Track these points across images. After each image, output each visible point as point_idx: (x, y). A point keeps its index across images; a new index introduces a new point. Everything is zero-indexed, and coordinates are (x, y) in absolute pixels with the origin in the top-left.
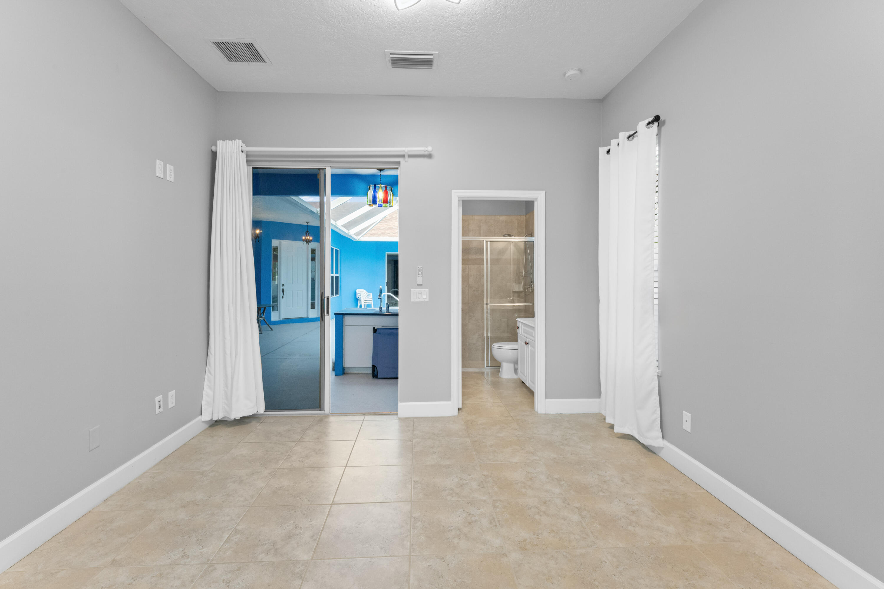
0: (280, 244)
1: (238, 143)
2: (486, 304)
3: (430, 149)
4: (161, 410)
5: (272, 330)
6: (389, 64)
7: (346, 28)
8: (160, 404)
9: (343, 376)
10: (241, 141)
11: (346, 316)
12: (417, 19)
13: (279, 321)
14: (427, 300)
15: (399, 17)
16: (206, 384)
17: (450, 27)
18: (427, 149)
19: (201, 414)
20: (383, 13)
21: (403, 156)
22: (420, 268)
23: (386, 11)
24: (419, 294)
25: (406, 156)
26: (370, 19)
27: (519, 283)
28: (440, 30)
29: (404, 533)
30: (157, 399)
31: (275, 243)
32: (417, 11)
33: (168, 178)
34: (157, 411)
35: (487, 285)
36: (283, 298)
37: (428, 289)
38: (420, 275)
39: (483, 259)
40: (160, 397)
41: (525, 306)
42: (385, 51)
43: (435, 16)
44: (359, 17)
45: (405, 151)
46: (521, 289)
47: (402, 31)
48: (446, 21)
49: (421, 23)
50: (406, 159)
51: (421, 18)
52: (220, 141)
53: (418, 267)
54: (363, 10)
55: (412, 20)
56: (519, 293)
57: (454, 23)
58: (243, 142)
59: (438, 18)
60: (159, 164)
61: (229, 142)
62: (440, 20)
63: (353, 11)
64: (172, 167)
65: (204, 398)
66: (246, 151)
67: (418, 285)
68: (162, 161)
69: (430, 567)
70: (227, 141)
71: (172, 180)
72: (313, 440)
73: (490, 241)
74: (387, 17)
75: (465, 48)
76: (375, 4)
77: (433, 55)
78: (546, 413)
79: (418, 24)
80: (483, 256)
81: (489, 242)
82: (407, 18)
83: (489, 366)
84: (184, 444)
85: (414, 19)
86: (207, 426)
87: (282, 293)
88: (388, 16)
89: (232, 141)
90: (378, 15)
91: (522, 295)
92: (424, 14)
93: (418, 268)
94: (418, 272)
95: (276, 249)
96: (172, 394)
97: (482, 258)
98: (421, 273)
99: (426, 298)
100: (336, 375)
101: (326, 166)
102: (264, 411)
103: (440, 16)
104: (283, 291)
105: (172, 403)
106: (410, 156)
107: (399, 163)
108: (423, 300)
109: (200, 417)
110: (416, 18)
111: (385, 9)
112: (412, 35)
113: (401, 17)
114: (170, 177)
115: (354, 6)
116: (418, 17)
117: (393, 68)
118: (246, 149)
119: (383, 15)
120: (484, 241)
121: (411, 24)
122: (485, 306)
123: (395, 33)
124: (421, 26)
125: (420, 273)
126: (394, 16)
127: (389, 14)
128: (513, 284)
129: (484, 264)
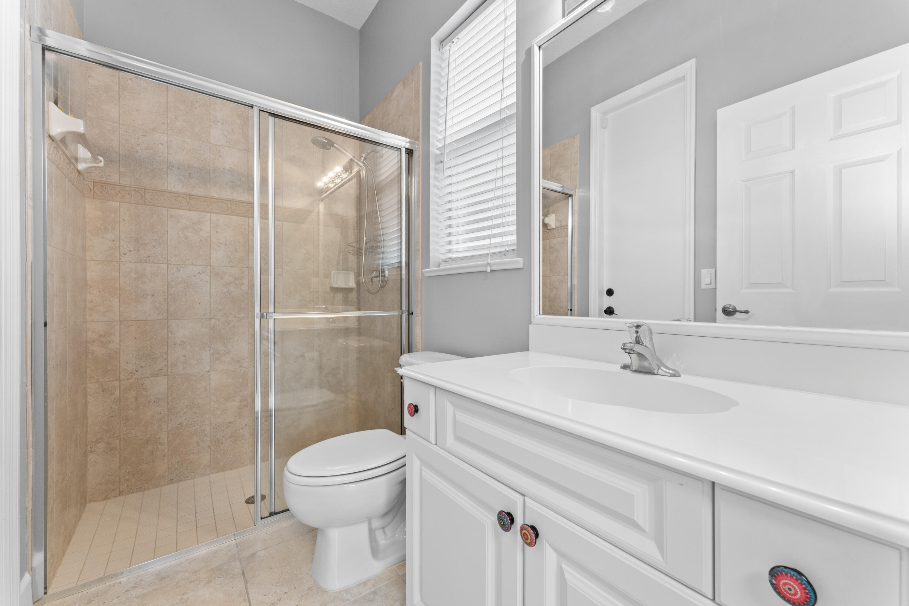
2: (262, 316)
27: (347, 269)
35: (264, 271)
41: (359, 318)
46: (352, 284)
56: (347, 291)
80: (253, 195)
91: (353, 296)
97: (250, 200)
122: (257, 322)
128: (333, 272)
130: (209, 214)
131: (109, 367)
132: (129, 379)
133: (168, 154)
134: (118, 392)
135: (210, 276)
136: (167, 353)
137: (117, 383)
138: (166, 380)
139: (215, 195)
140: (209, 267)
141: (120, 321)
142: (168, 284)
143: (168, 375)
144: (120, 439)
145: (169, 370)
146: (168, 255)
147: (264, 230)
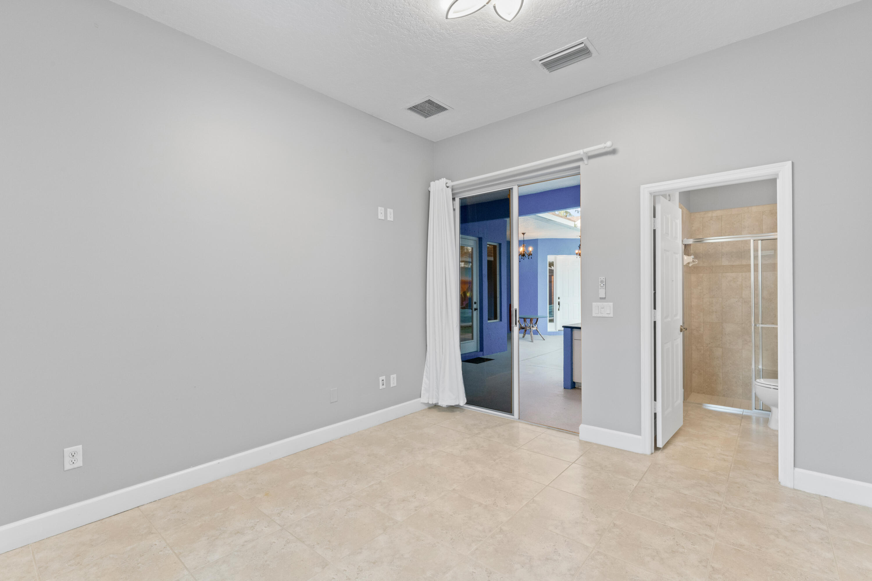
0: (556, 259)
1: (444, 180)
2: (754, 325)
3: (609, 144)
4: (384, 387)
5: (544, 340)
6: (545, 70)
7: (485, 57)
8: (383, 383)
9: (571, 390)
10: (445, 179)
11: (575, 329)
12: (540, 19)
13: (553, 332)
14: (611, 315)
15: (522, 26)
16: (425, 374)
17: (580, 8)
18: (605, 145)
19: (421, 397)
20: (505, 30)
21: (581, 160)
22: (602, 279)
23: (507, 26)
24: (602, 308)
25: (585, 159)
26: (499, 40)
28: (571, 16)
29: (480, 537)
30: (381, 378)
31: (550, 258)
32: (534, 11)
33: (389, 219)
34: (381, 387)
36: (559, 310)
37: (612, 303)
38: (602, 287)
39: (749, 265)
40: (384, 378)
42: (532, 60)
43: (555, 6)
44: (488, 43)
45: (580, 154)
47: (534, 36)
48: (571, 5)
49: (547, 20)
50: (585, 161)
51: (543, 15)
52: (432, 182)
53: (600, 278)
54: (487, 36)
55: (535, 22)
57: (581, 1)
58: (446, 179)
59: (560, 6)
60: (381, 210)
61: (437, 181)
62: (563, 7)
63: (480, 41)
64: (392, 211)
65: (423, 385)
66: (452, 186)
67: (601, 298)
68: (383, 207)
69: (473, 573)
70: (436, 181)
71: (392, 219)
72: (485, 438)
73: (762, 240)
74: (512, 31)
75: (615, 20)
76: (493, 26)
77: (583, 43)
78: (795, 488)
79: (544, 22)
81: (760, 242)
82: (530, 23)
83: (760, 410)
84: (404, 416)
85: (537, 20)
86: (426, 407)
87: (558, 306)
88: (512, 29)
89: (439, 180)
90: (502, 33)
92: (543, 10)
93: (600, 280)
94: (600, 284)
95: (551, 264)
96: (393, 377)
98: (604, 285)
99: (609, 313)
100: (564, 388)
101: (513, 186)
102: (465, 404)
103: (560, 4)
104: (559, 304)
105: (393, 382)
106: (590, 157)
107: (579, 167)
108: (607, 316)
109: (419, 399)
110: (538, 18)
111: (504, 25)
112: (546, 34)
113: (524, 24)
114: (390, 218)
115: (477, 37)
116: (540, 16)
117: (550, 72)
118: (450, 183)
119: (507, 31)
120: (751, 240)
121: (538, 26)
123: (529, 41)
124: (548, 22)
125: (602, 285)
126: (517, 27)
127: (511, 27)
129: (750, 272)
130: (741, 273)
131: (700, 341)
132: (707, 347)
133: (722, 249)
134: (702, 351)
135: (742, 303)
136: (722, 337)
137: (702, 348)
138: (721, 350)
139: (745, 263)
140: (741, 299)
141: (703, 322)
142: (722, 307)
143: (722, 348)
144: (703, 370)
145: (723, 345)
146: (722, 294)
147: (756, 278)
